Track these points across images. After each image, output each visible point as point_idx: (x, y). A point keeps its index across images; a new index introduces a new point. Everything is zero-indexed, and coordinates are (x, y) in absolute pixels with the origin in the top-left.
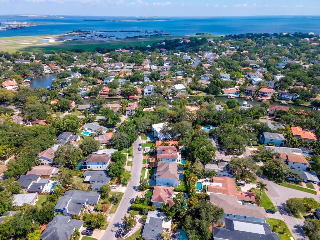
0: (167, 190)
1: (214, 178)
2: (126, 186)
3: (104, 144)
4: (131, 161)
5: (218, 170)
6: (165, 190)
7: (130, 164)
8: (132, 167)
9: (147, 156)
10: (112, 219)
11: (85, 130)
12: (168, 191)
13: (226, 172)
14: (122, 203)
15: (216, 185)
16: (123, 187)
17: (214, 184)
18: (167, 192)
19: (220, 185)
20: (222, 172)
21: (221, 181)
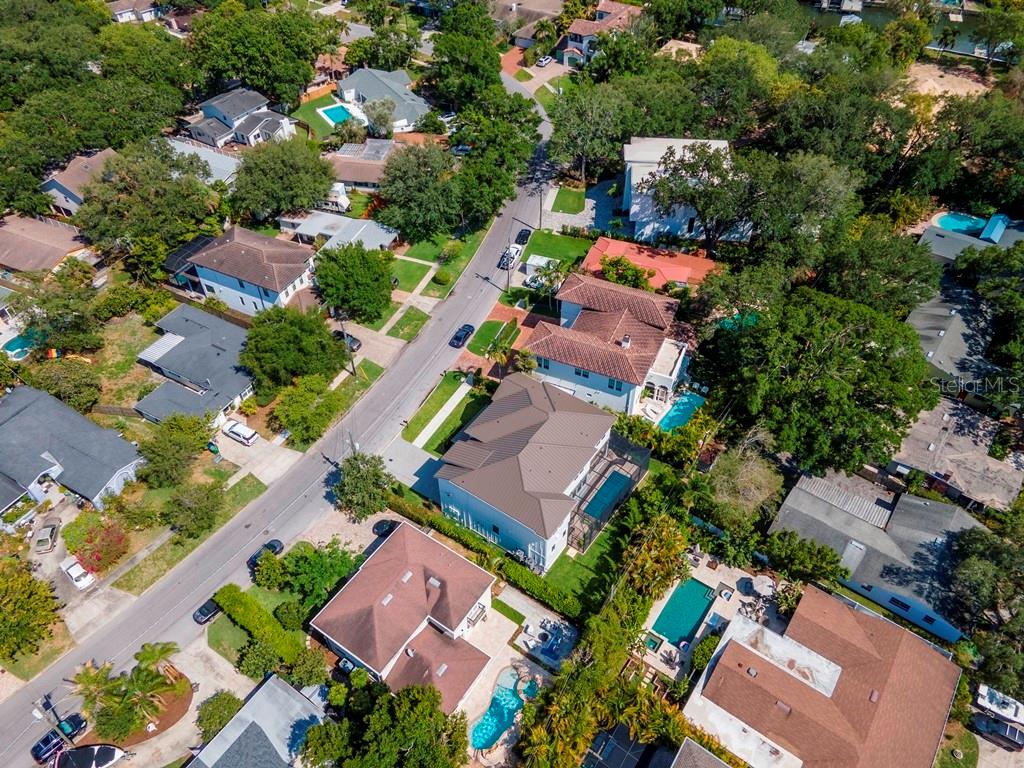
0: (443, 585)
1: (812, 604)
2: (304, 451)
3: (366, 185)
4: (426, 310)
5: (871, 553)
6: (427, 579)
7: (406, 330)
8: (403, 350)
9: (517, 307)
10: (105, 622)
11: (342, 99)
12: (443, 594)
13: (919, 592)
14: (216, 546)
15: (791, 664)
16: (289, 451)
17: (780, 649)
18: (435, 596)
19: (825, 675)
20: (891, 571)
21: (846, 645)
